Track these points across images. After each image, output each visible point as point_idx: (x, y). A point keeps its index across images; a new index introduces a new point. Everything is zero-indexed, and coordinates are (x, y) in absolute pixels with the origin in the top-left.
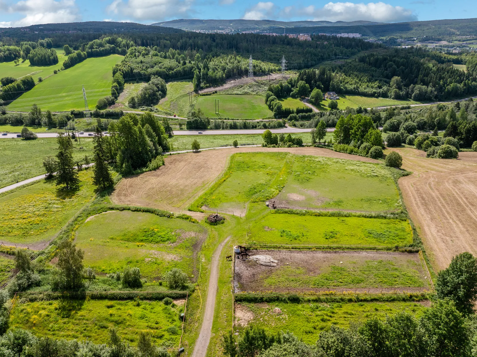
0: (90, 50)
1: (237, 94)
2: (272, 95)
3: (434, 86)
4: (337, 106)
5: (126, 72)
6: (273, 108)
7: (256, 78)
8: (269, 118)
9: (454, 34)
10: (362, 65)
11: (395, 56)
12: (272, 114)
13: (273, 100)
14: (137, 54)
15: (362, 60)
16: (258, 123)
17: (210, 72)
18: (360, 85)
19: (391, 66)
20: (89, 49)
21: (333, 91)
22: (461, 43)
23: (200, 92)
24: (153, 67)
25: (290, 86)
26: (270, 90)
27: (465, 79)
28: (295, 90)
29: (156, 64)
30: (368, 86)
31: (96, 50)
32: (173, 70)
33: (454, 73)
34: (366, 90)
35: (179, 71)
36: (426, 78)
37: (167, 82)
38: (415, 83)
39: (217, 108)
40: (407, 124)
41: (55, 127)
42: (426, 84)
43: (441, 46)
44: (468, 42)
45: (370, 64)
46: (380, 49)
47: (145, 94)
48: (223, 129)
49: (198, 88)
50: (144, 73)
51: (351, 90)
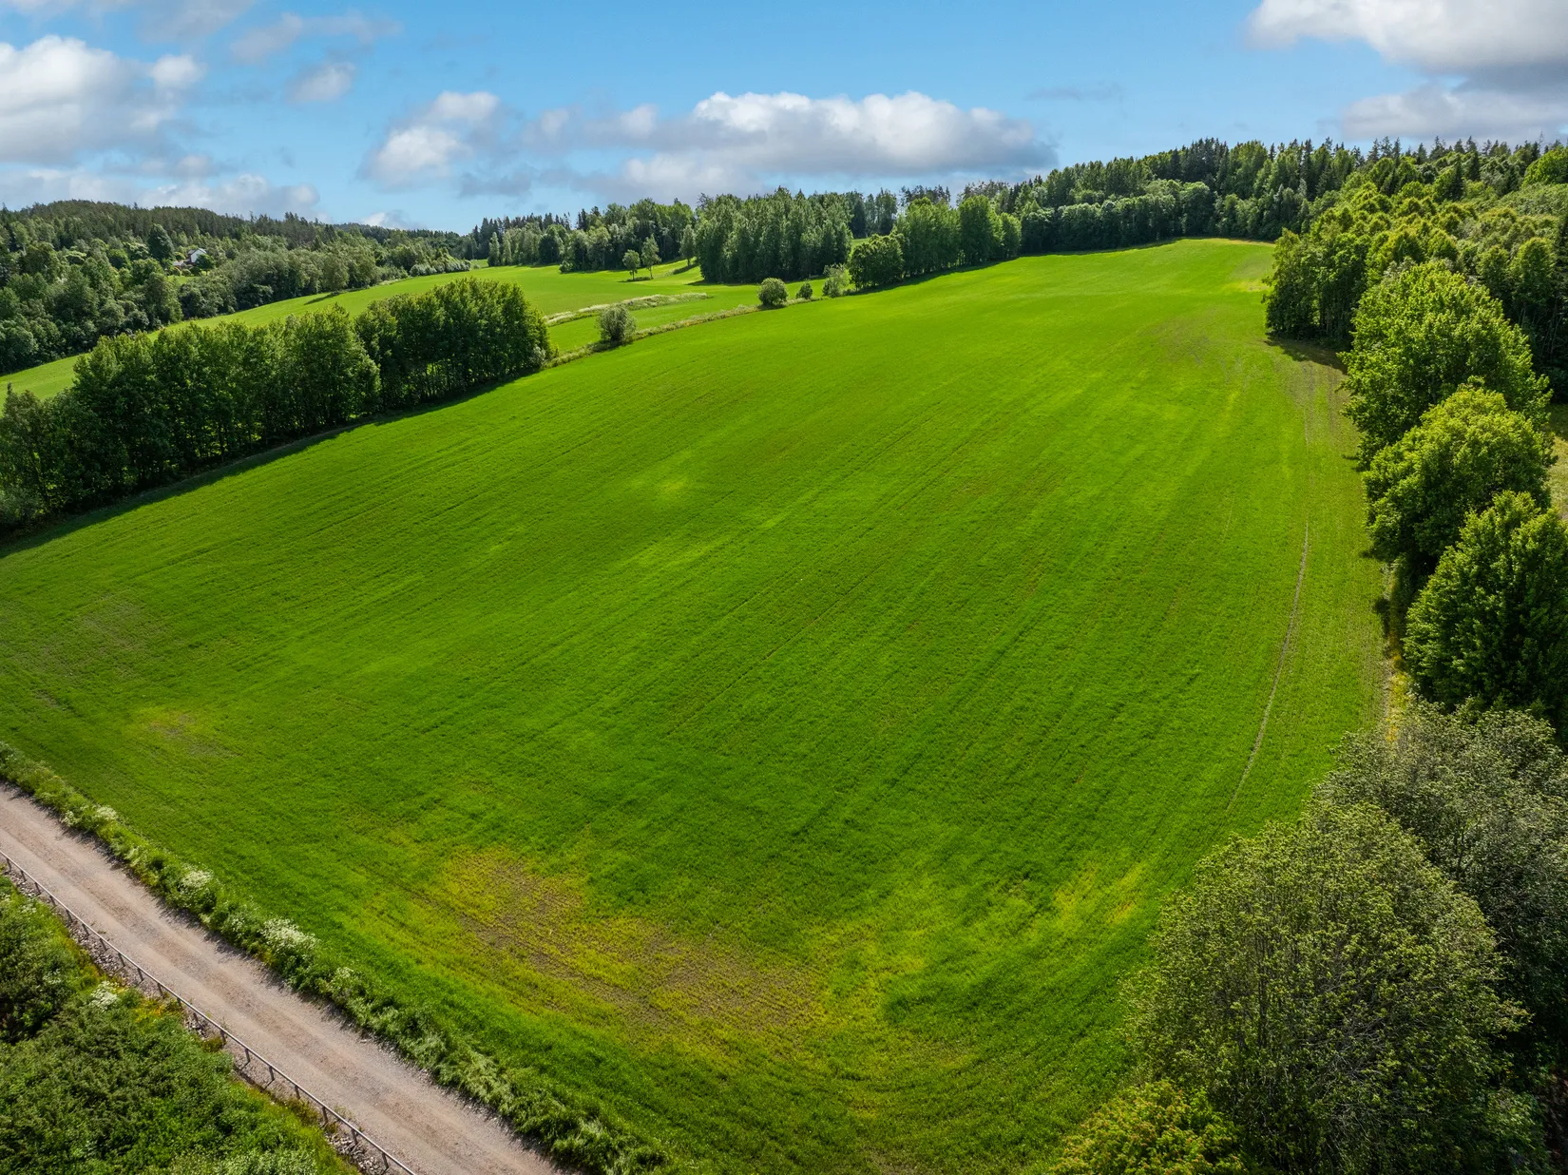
20: (1045, 205)
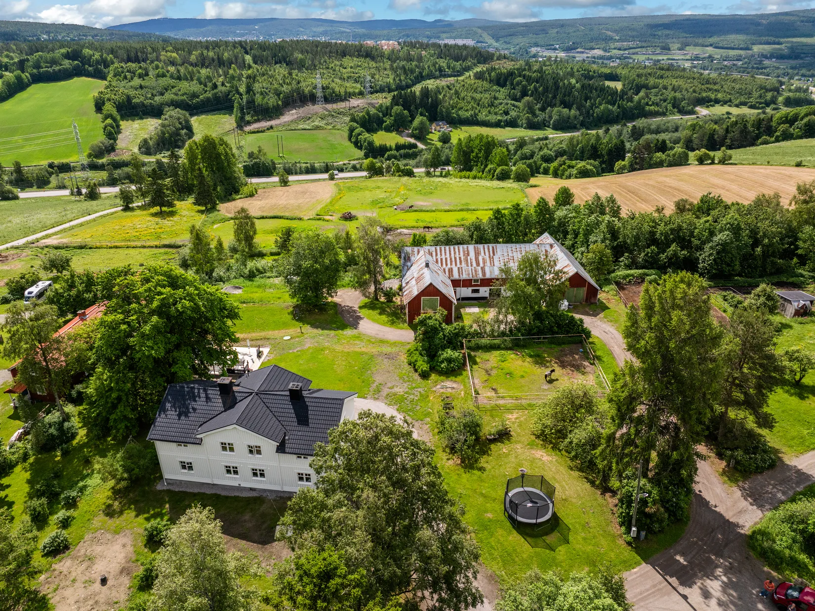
0: (35, 71)
1: (305, 129)
2: (357, 128)
3: (578, 109)
4: (450, 139)
5: (119, 102)
6: (361, 146)
7: (329, 106)
8: (357, 159)
9: (611, 39)
10: (480, 83)
11: (525, 70)
12: (361, 153)
13: (359, 134)
14: (129, 75)
15: (479, 76)
16: (344, 164)
17: (258, 99)
18: (480, 111)
19: (519, 83)
21: (442, 120)
22: (622, 52)
23: (247, 129)
24: (162, 94)
25: (381, 115)
26: (353, 120)
27: (618, 98)
28: (388, 121)
29: (166, 90)
30: (489, 112)
31: (47, 71)
32: (198, 97)
33: (604, 91)
34: (487, 118)
35: (208, 99)
36: (567, 98)
37: (192, 115)
38: (554, 105)
39: (280, 150)
40: (541, 153)
41: (31, 186)
42: (568, 106)
43: (594, 58)
44: (631, 51)
45: (491, 81)
46: (504, 61)
47: (163, 133)
48: (296, 174)
49: (241, 124)
50: (151, 103)
51: (467, 118)
